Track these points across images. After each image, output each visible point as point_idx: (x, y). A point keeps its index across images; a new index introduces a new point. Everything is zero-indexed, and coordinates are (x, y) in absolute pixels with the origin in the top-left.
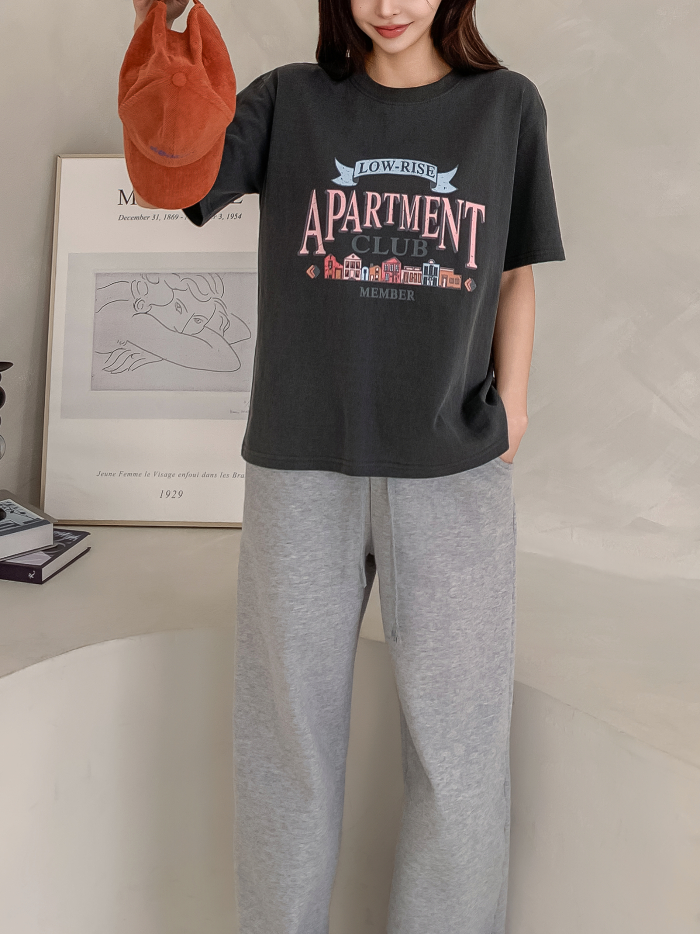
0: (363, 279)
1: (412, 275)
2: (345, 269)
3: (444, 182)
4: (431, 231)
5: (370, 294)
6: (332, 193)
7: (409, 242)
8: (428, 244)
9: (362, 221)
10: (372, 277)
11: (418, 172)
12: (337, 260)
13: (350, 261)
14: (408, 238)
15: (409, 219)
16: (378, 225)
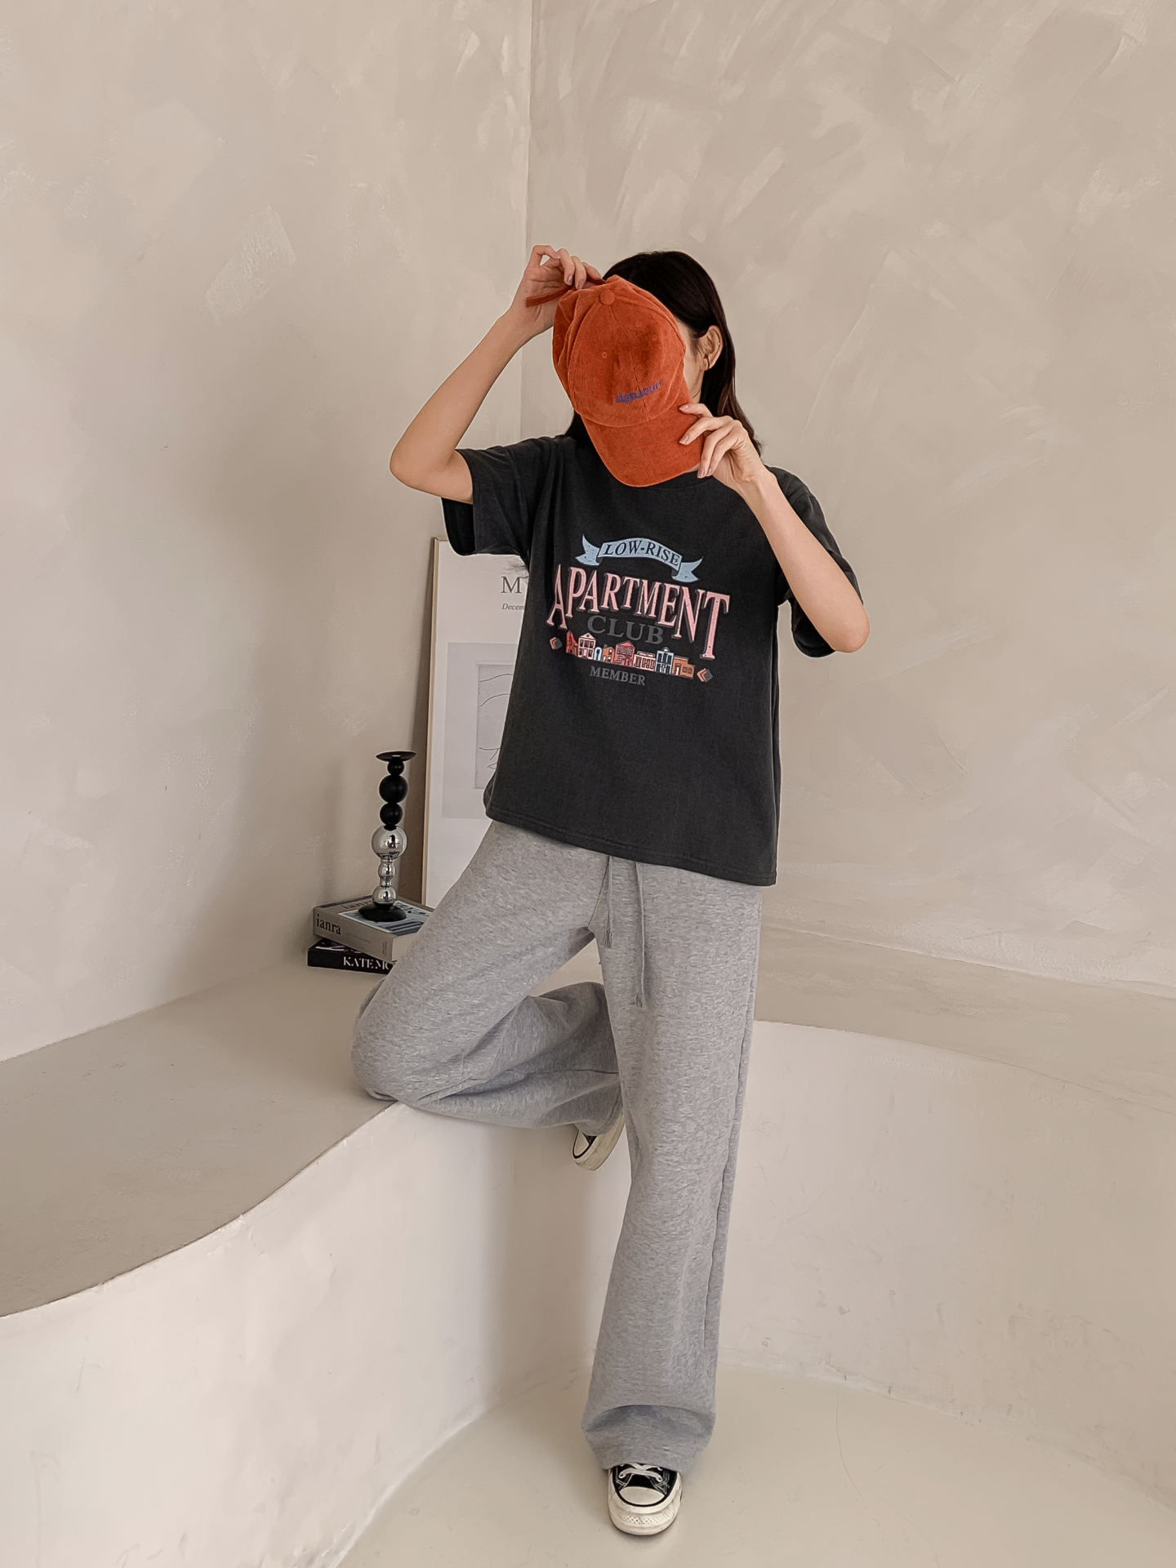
0: (595, 659)
1: (646, 661)
2: (581, 646)
3: (686, 572)
4: (668, 619)
5: (601, 674)
6: (574, 570)
7: (644, 627)
8: (664, 632)
9: (600, 602)
10: (604, 658)
11: (662, 557)
12: (576, 638)
13: (585, 639)
14: (643, 623)
15: (647, 605)
16: (616, 608)
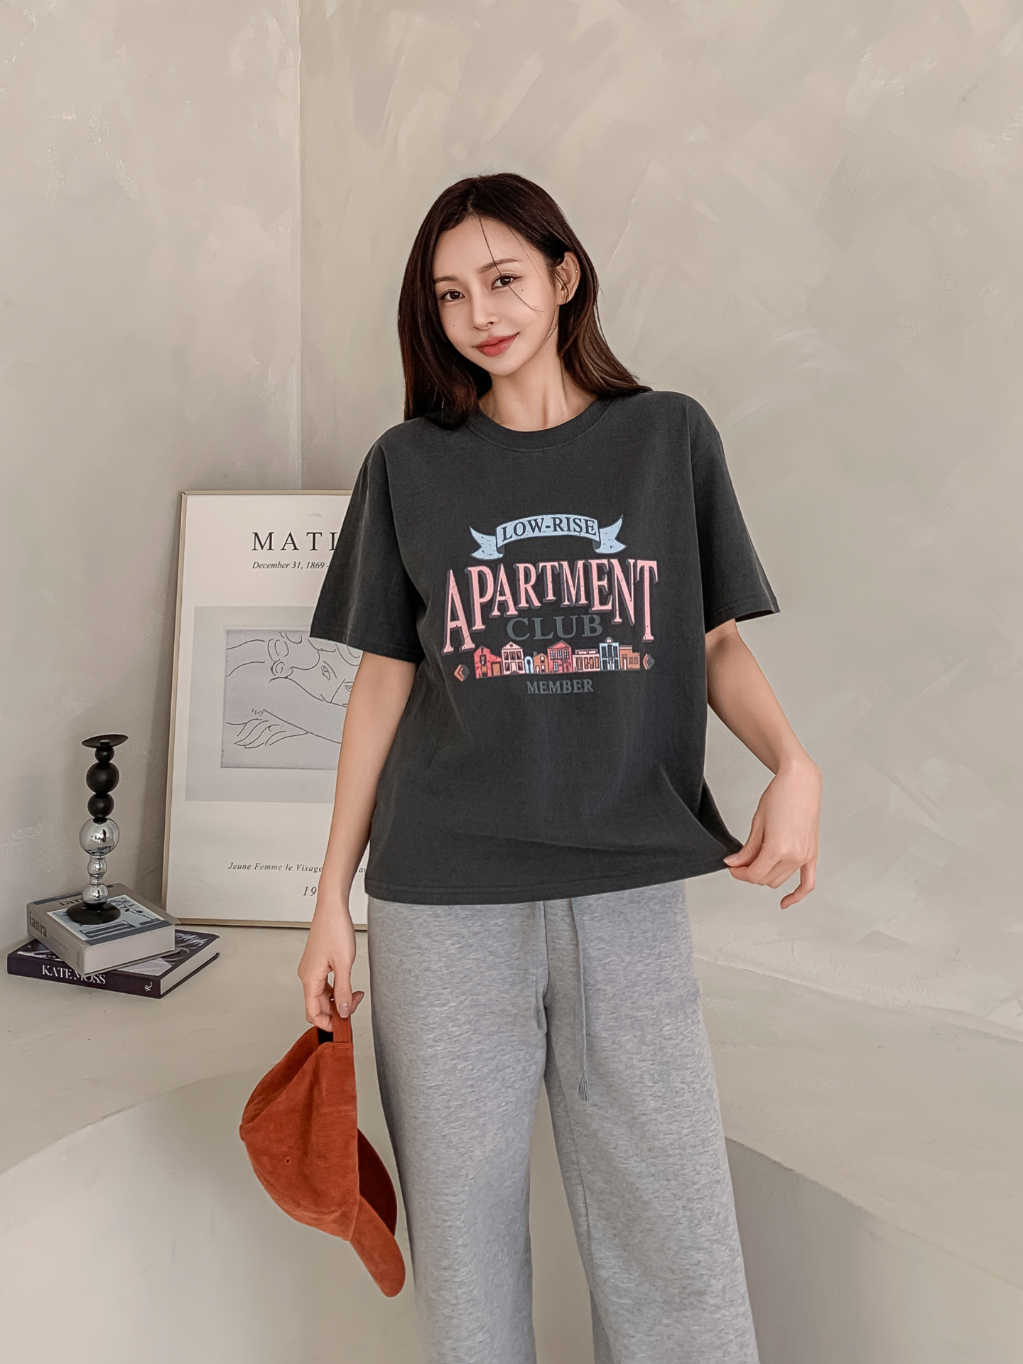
0: (528, 672)
1: (587, 660)
2: (504, 661)
3: (608, 539)
4: (603, 602)
6: (474, 571)
7: (577, 619)
8: (601, 619)
9: (516, 602)
10: (538, 669)
11: (575, 530)
12: (492, 653)
13: (509, 651)
14: (574, 615)
16: (537, 603)
